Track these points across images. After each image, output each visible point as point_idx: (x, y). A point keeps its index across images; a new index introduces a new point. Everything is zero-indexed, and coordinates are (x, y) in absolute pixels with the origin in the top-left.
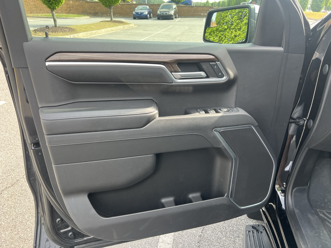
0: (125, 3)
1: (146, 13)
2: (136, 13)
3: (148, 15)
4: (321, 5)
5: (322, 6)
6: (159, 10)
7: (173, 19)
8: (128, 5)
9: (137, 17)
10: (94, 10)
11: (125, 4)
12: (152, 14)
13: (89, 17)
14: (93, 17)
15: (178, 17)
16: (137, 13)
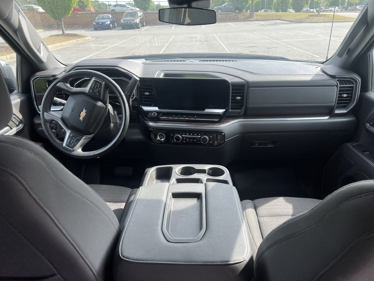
0: (84, 12)
1: (109, 22)
2: (96, 23)
3: (111, 25)
4: (302, 3)
5: (303, 5)
6: (123, 18)
7: (139, 28)
8: (88, 15)
9: (99, 28)
10: (48, 21)
11: (84, 14)
12: (116, 23)
13: (42, 30)
14: (48, 30)
15: (146, 25)
16: (98, 23)
